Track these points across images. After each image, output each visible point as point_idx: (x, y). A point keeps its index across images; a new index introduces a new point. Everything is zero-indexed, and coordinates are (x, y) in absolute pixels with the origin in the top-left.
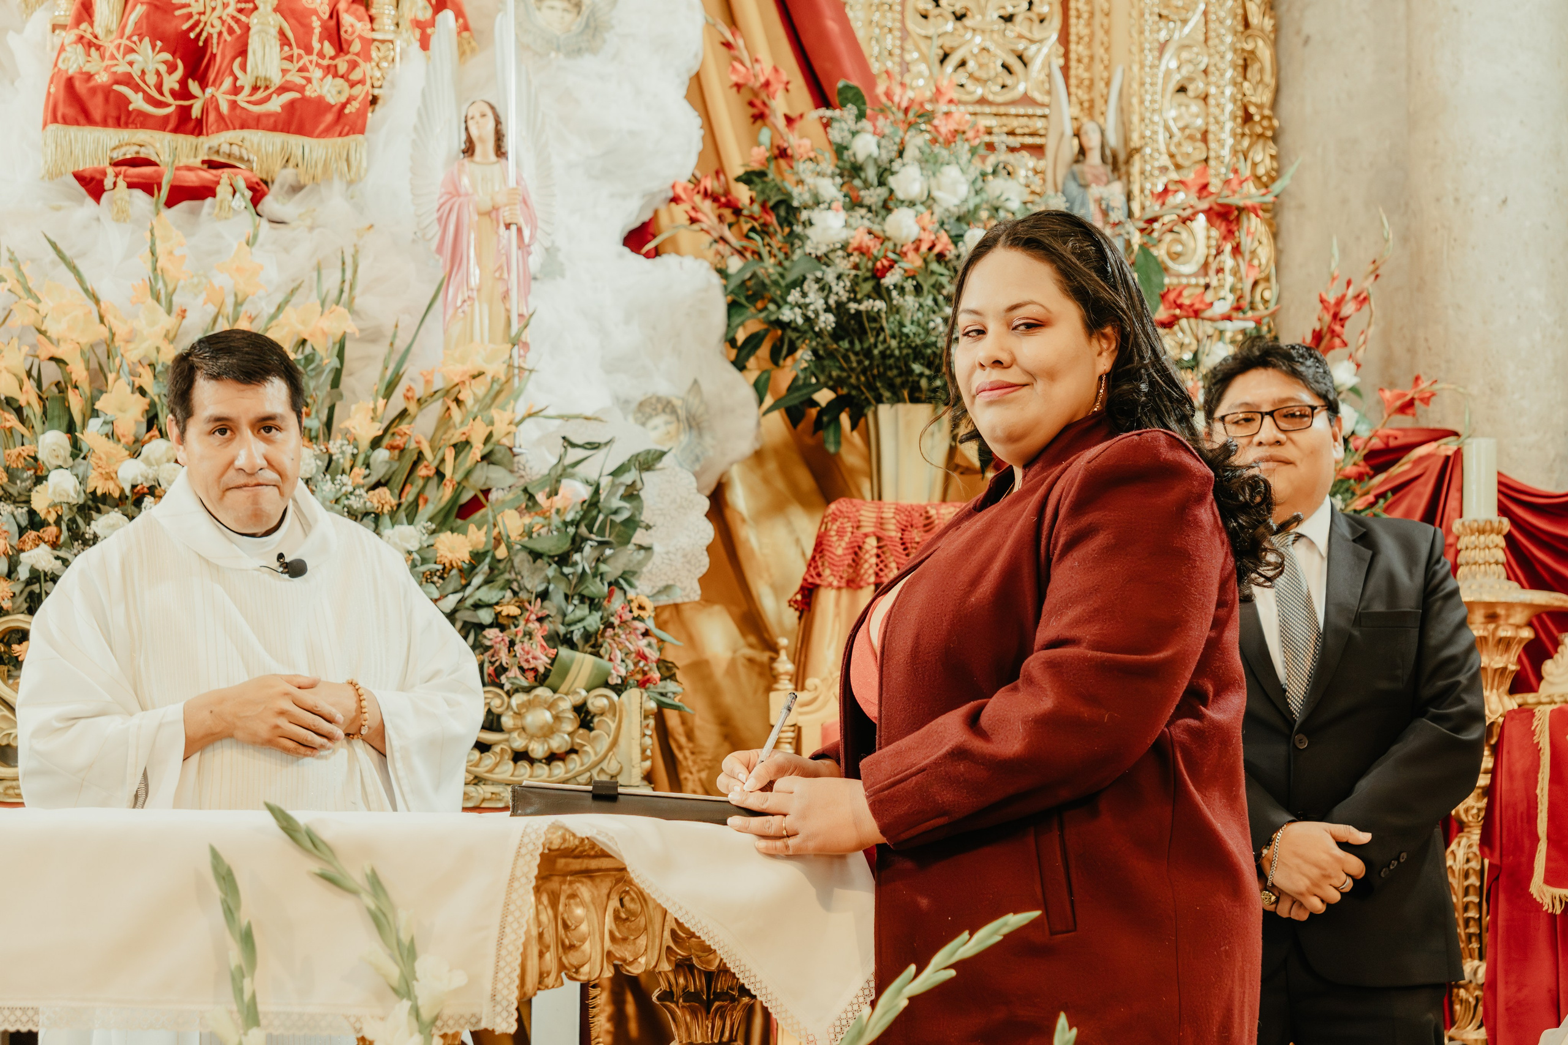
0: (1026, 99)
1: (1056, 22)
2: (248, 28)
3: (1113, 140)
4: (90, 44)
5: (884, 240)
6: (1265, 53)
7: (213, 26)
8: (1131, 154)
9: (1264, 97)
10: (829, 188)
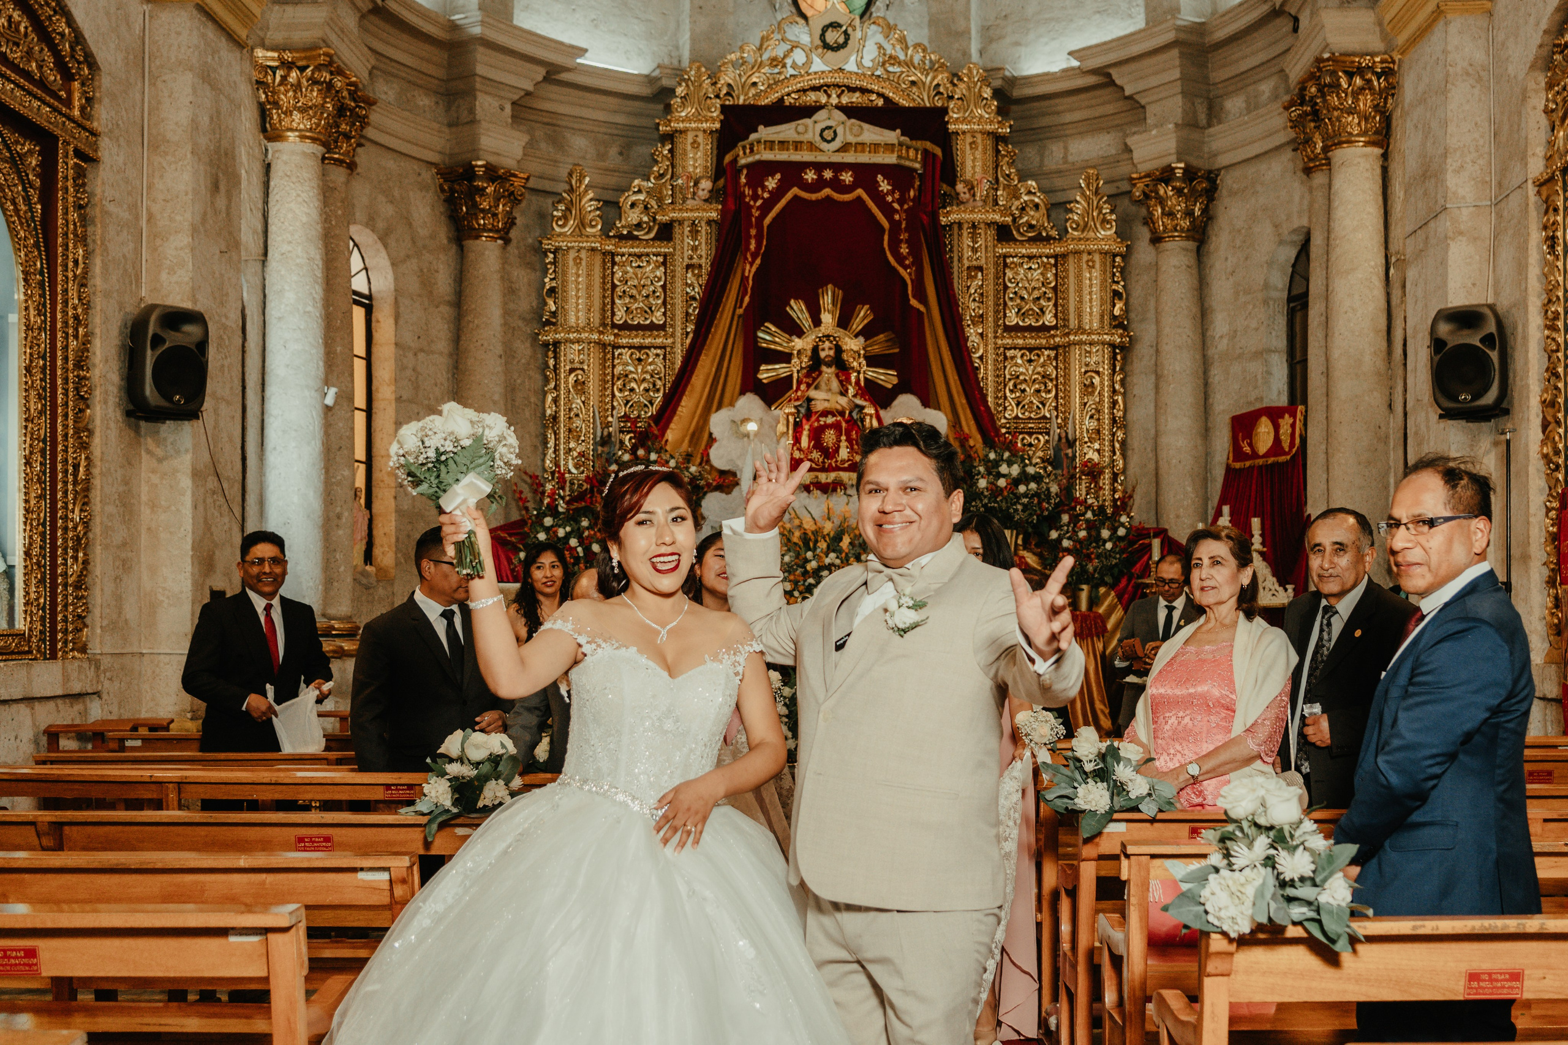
0: (1044, 417)
1: (1054, 393)
2: (839, 447)
3: (1070, 437)
4: (800, 449)
5: (997, 487)
6: (1120, 399)
7: (831, 445)
8: (1075, 440)
9: (1121, 414)
10: (982, 469)
